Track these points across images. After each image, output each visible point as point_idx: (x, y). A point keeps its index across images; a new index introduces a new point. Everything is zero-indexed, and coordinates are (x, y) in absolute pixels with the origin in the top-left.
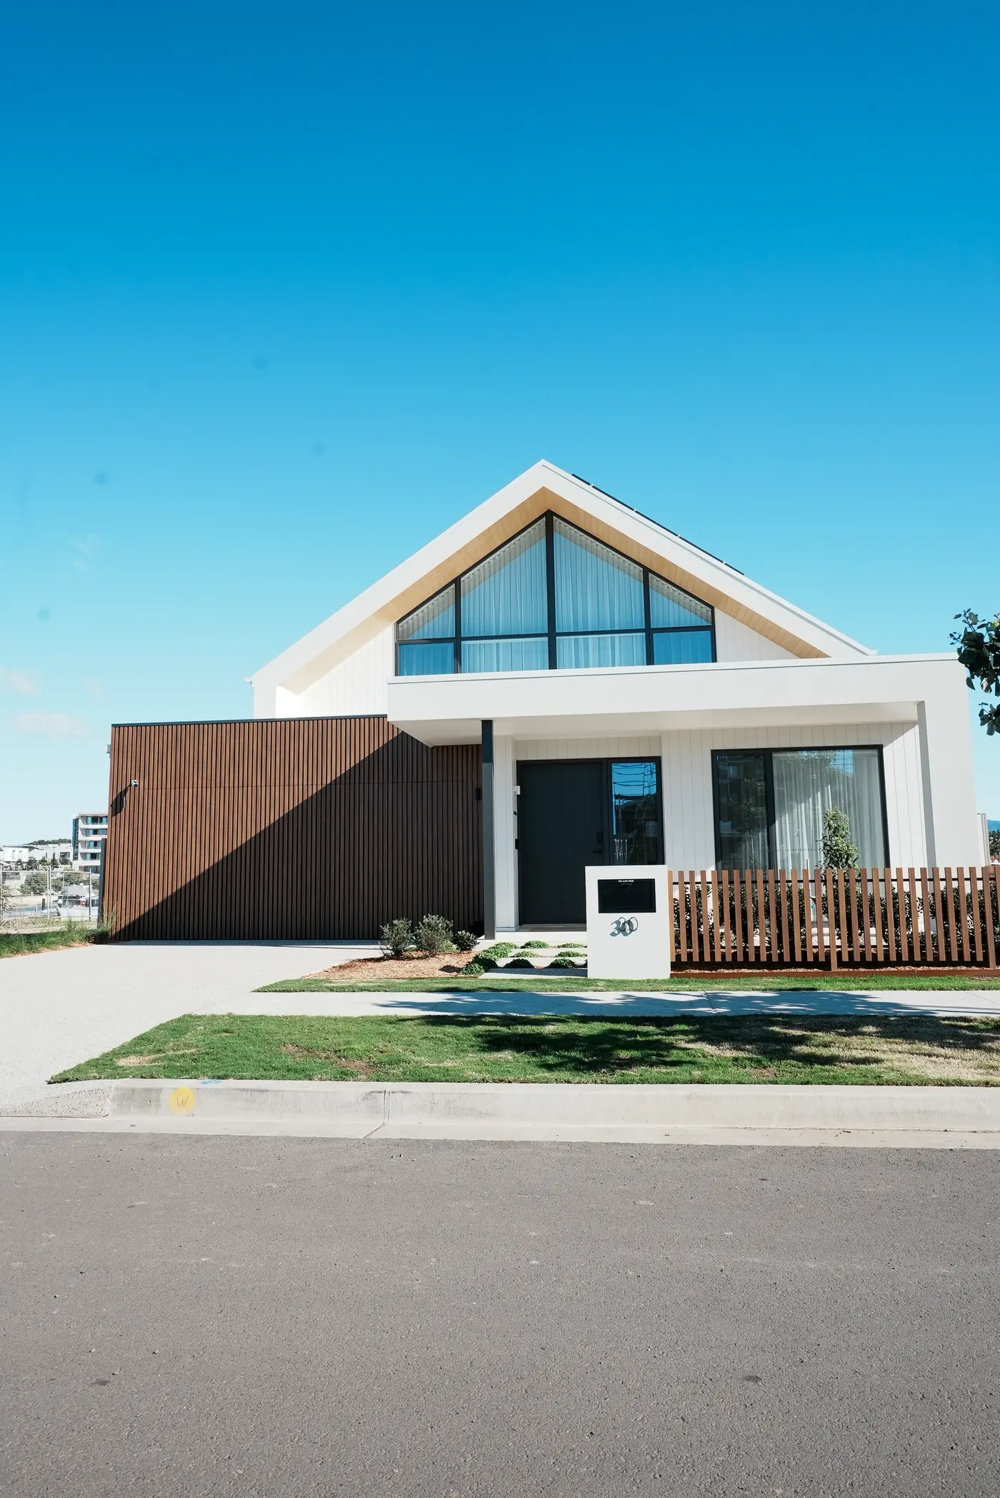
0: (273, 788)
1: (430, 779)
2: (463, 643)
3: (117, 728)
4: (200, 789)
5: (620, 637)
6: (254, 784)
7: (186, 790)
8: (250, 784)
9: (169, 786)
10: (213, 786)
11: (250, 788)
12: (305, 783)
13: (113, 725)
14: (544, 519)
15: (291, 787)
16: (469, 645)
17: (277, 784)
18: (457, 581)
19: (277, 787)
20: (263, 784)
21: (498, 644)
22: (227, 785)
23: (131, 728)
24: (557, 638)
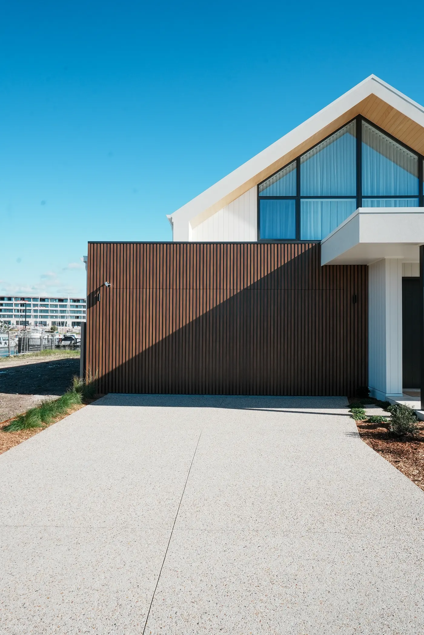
0: (208, 290)
1: (321, 288)
2: (302, 200)
3: (92, 245)
4: (155, 290)
5: (400, 200)
6: (195, 288)
7: (145, 290)
8: (191, 287)
9: (131, 287)
10: (164, 287)
11: (191, 290)
12: (232, 288)
13: (89, 242)
14: (355, 120)
15: (222, 290)
16: (306, 202)
17: (212, 288)
18: (298, 159)
19: (211, 290)
20: (201, 288)
21: (322, 202)
22: (175, 288)
23: (102, 245)
24: (363, 199)
